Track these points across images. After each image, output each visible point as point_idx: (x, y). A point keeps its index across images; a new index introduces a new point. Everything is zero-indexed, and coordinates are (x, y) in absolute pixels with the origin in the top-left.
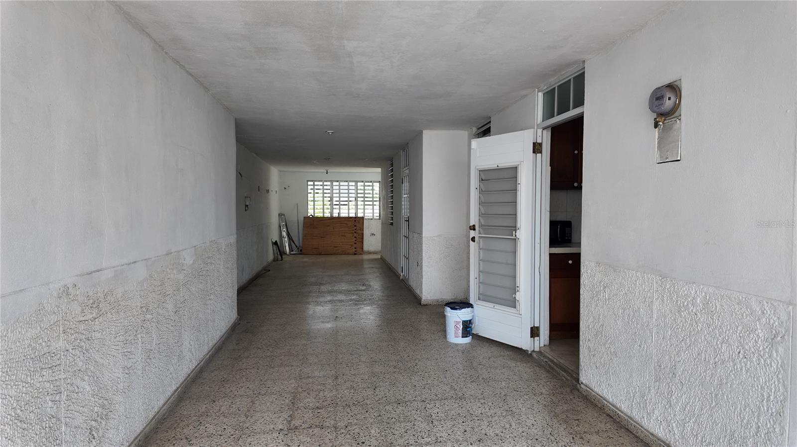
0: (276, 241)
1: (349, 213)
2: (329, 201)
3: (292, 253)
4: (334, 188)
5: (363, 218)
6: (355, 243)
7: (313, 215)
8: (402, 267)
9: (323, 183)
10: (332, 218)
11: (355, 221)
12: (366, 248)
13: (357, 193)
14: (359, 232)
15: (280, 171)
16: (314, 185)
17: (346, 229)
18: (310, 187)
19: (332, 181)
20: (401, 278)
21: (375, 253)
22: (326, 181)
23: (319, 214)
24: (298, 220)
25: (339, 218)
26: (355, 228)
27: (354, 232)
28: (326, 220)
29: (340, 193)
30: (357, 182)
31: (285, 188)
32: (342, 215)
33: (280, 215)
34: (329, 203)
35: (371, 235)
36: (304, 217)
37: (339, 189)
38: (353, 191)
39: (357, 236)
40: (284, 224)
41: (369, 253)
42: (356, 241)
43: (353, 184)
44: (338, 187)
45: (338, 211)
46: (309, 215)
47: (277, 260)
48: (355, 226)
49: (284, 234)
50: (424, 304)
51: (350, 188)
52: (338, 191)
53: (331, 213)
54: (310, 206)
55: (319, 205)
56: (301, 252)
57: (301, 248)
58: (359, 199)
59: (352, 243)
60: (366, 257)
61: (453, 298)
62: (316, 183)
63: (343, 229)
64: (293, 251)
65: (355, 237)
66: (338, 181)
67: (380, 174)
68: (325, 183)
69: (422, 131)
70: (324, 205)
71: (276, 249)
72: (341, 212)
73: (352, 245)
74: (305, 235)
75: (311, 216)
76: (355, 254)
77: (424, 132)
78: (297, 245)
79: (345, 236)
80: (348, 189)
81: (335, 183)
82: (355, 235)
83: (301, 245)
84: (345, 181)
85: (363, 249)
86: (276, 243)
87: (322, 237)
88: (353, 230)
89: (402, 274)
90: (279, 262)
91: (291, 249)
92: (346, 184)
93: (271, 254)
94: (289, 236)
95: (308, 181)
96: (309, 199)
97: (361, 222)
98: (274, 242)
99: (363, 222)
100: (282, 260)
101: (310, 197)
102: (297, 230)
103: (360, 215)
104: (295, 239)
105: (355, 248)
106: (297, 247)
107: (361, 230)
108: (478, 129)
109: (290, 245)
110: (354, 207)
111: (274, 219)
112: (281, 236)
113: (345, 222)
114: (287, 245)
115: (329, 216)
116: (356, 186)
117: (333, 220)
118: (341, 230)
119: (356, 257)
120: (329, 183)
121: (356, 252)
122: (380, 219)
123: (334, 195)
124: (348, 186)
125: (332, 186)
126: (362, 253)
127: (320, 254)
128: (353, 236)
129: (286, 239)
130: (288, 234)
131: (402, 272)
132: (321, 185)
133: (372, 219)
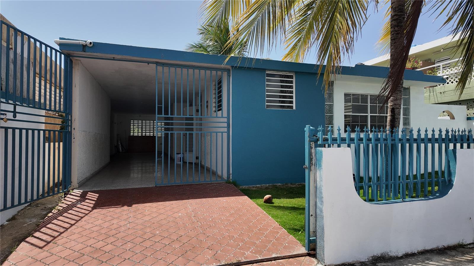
1: (150, 134)
2: (141, 129)
7: (133, 135)
9: (138, 121)
11: (152, 138)
13: (154, 126)
14: (155, 142)
16: (134, 122)
17: (149, 141)
18: (132, 123)
19: (142, 120)
22: (140, 120)
23: (136, 134)
24: (126, 137)
27: (152, 142)
28: (139, 137)
29: (146, 126)
30: (154, 121)
31: (120, 123)
32: (147, 135)
33: (118, 135)
35: (160, 144)
36: (129, 136)
37: (150, 124)
38: (152, 125)
40: (119, 139)
43: (152, 121)
44: (145, 123)
45: (145, 133)
46: (131, 135)
49: (119, 143)
53: (142, 134)
54: (132, 131)
55: (136, 130)
57: (127, 150)
59: (151, 148)
63: (147, 141)
64: (123, 151)
66: (145, 120)
70: (138, 131)
71: (116, 149)
74: (129, 144)
78: (125, 148)
79: (148, 144)
82: (153, 144)
83: (127, 148)
84: (148, 120)
94: (121, 144)
95: (131, 120)
98: (116, 146)
101: (132, 127)
102: (125, 142)
103: (155, 135)
104: (124, 146)
109: (122, 148)
110: (152, 132)
113: (148, 138)
114: (121, 148)
115: (141, 136)
121: (153, 151)
124: (150, 122)
125: (142, 122)
127: (136, 152)
129: (120, 146)
133: (161, 137)
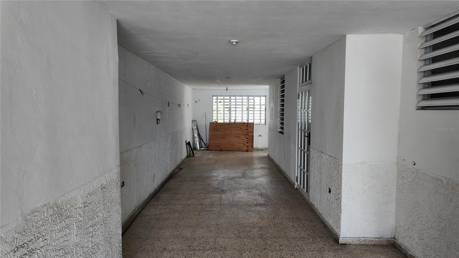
0: (189, 142)
1: (242, 120)
2: (228, 111)
3: (201, 149)
4: (232, 101)
5: (253, 124)
6: (247, 143)
7: (216, 121)
8: (297, 177)
9: (224, 98)
10: (230, 124)
11: (247, 126)
12: (255, 146)
13: (249, 105)
14: (251, 134)
15: (193, 89)
17: (241, 132)
18: (214, 101)
19: (230, 96)
20: (296, 186)
21: (262, 150)
22: (226, 96)
23: (220, 120)
24: (206, 125)
25: (235, 123)
26: (247, 131)
27: (246, 134)
28: (226, 125)
29: (236, 105)
30: (249, 96)
31: (196, 102)
32: (237, 121)
33: (193, 121)
34: (228, 112)
35: (258, 136)
36: (210, 123)
37: (236, 102)
38: (246, 104)
39: (249, 138)
40: (196, 128)
41: (258, 150)
42: (248, 141)
43: (246, 98)
44: (234, 101)
45: (234, 118)
46: (214, 121)
47: (190, 156)
48: (247, 130)
49: (196, 135)
50: (344, 242)
51: (243, 101)
52: (234, 104)
53: (230, 120)
54: (215, 115)
55: (221, 114)
56: (208, 148)
57: (208, 145)
58: (250, 109)
59: (244, 143)
60: (256, 154)
61: (378, 237)
62: (219, 98)
63: (238, 132)
64: (202, 147)
65: (247, 138)
66: (234, 96)
67: (268, 90)
68: (225, 98)
69: (344, 37)
70: (224, 114)
71: (189, 148)
72: (237, 119)
73: (245, 144)
74: (210, 136)
75: (215, 122)
76: (247, 151)
77: (348, 36)
78: (205, 143)
79: (239, 137)
80: (242, 102)
81: (232, 98)
82: (247, 136)
83: (208, 142)
84: (240, 96)
85: (253, 147)
86: (189, 144)
87: (223, 138)
88: (246, 133)
89: (296, 183)
90: (191, 158)
91: (201, 147)
92: (241, 98)
93: (184, 152)
94: (199, 137)
95: (213, 96)
96: (214, 109)
97: (252, 127)
98: (188, 142)
99: (253, 127)
100: (193, 156)
101: (215, 107)
102: (205, 132)
103: (251, 121)
104: (204, 139)
105: (247, 146)
106: (205, 144)
107: (252, 133)
108: (427, 29)
109: (200, 143)
110: (246, 115)
111: (188, 125)
112: (194, 137)
113: (240, 127)
114: (198, 143)
115: (228, 122)
116: (248, 100)
117: (231, 125)
118: (236, 132)
119: (248, 154)
120: (228, 98)
121: (248, 150)
122: (265, 124)
123: (232, 106)
125: (230, 99)
126: (252, 150)
127: (222, 150)
128: (245, 137)
129: (197, 139)
130: (199, 135)
131: (297, 181)
132: (222, 99)
133: (259, 124)
